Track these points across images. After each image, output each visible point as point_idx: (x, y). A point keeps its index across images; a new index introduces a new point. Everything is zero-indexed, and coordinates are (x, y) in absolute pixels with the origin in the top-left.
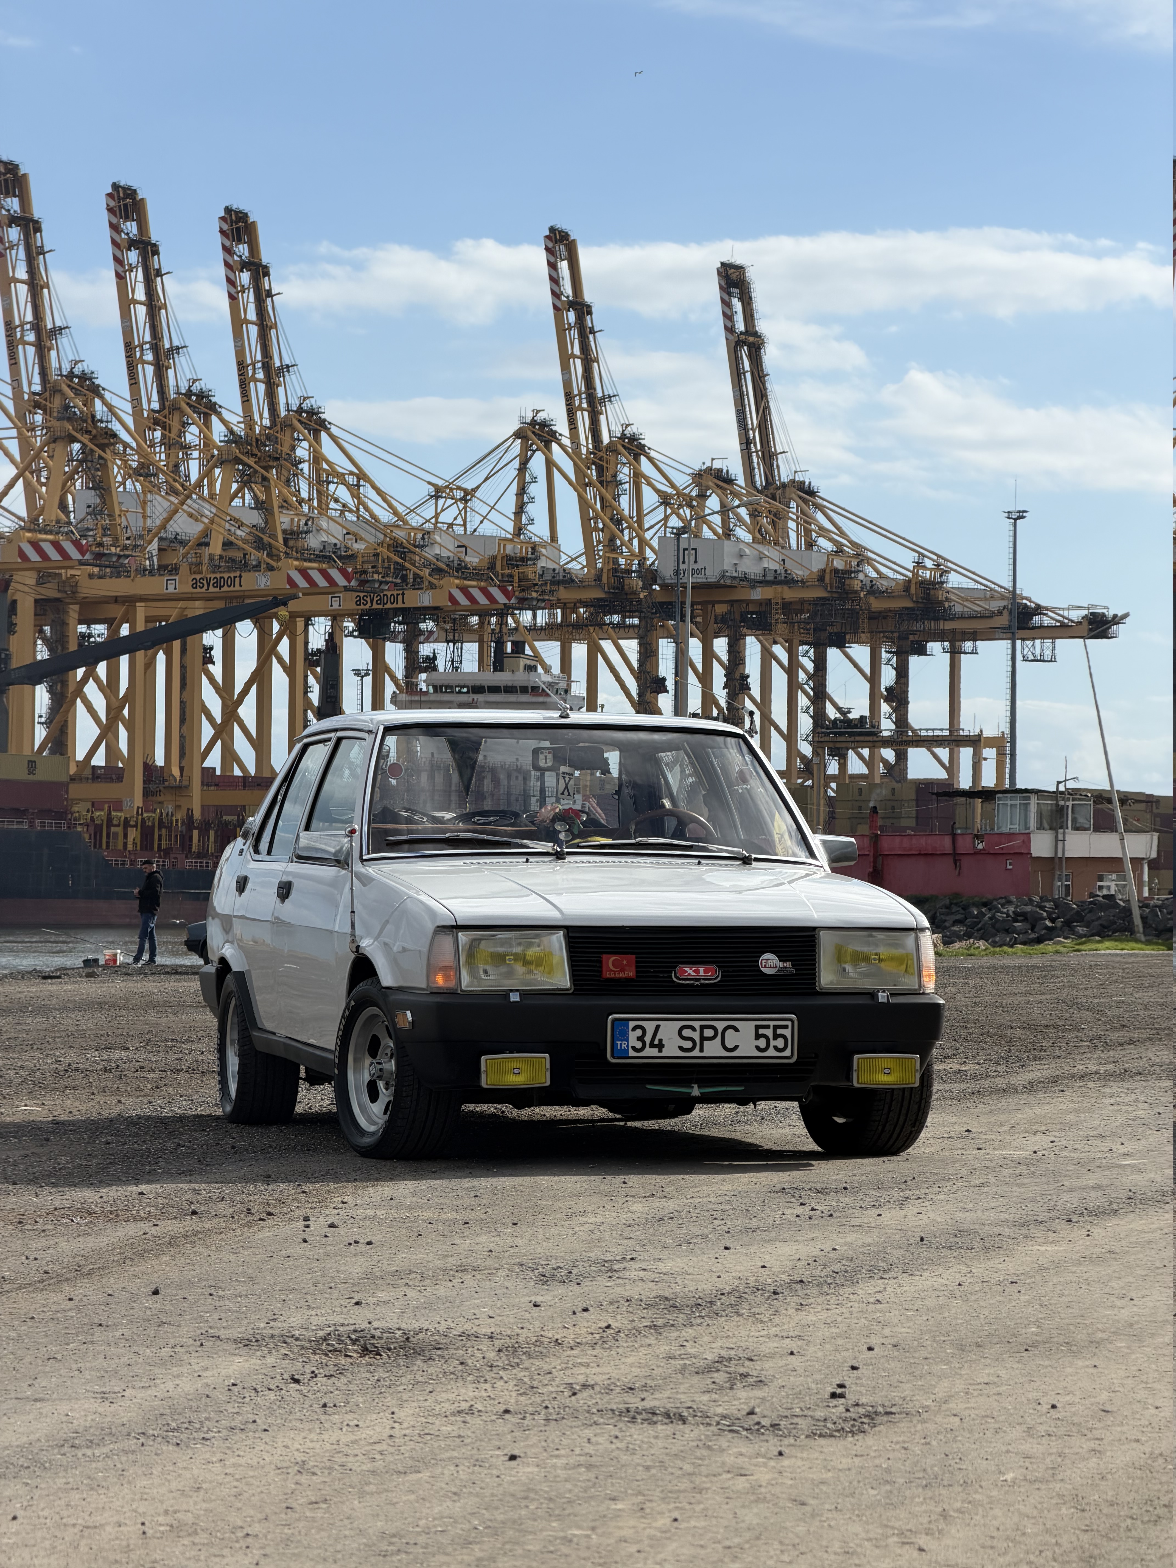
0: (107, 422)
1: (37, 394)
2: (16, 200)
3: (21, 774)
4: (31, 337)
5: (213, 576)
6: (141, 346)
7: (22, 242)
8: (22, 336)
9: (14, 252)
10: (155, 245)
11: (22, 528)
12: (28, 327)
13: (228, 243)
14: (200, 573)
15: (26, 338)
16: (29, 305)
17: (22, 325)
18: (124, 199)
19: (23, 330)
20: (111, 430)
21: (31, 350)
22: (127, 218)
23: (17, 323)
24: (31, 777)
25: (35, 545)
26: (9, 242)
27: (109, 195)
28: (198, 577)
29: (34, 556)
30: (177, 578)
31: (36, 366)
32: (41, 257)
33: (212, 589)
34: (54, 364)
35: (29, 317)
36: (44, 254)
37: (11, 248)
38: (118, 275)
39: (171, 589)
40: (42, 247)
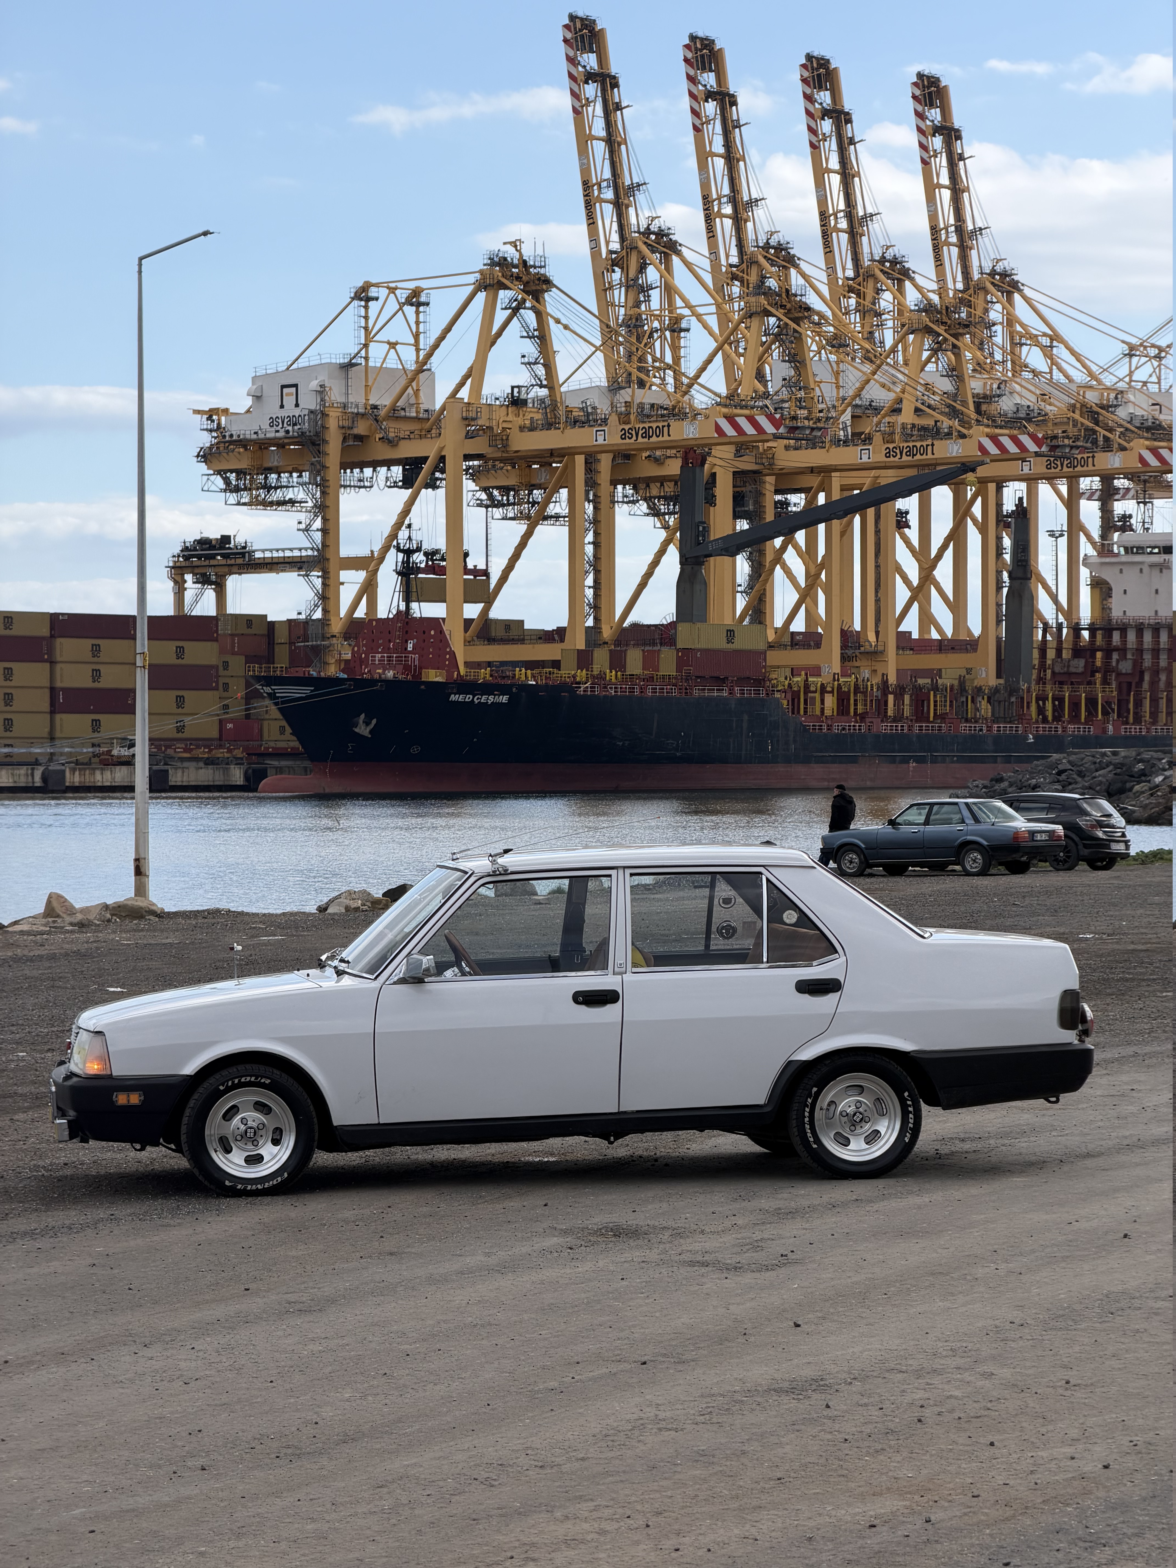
0: (801, 295)
1: (735, 266)
2: (712, 75)
3: (720, 643)
4: (728, 210)
5: (906, 445)
6: (835, 215)
7: (718, 117)
8: (720, 209)
9: (710, 127)
10: (848, 114)
11: (718, 404)
12: (725, 200)
13: (920, 108)
14: (893, 442)
15: (723, 211)
16: (726, 178)
17: (719, 198)
18: (817, 69)
19: (720, 203)
20: (806, 304)
21: (728, 223)
22: (820, 88)
23: (715, 196)
24: (730, 646)
25: (731, 420)
26: (706, 116)
27: (804, 66)
28: (891, 446)
29: (730, 431)
30: (870, 447)
31: (734, 239)
32: (737, 130)
33: (905, 458)
34: (751, 235)
35: (726, 190)
36: (739, 127)
37: (708, 122)
38: (812, 145)
39: (865, 459)
40: (738, 120)
